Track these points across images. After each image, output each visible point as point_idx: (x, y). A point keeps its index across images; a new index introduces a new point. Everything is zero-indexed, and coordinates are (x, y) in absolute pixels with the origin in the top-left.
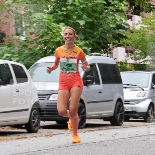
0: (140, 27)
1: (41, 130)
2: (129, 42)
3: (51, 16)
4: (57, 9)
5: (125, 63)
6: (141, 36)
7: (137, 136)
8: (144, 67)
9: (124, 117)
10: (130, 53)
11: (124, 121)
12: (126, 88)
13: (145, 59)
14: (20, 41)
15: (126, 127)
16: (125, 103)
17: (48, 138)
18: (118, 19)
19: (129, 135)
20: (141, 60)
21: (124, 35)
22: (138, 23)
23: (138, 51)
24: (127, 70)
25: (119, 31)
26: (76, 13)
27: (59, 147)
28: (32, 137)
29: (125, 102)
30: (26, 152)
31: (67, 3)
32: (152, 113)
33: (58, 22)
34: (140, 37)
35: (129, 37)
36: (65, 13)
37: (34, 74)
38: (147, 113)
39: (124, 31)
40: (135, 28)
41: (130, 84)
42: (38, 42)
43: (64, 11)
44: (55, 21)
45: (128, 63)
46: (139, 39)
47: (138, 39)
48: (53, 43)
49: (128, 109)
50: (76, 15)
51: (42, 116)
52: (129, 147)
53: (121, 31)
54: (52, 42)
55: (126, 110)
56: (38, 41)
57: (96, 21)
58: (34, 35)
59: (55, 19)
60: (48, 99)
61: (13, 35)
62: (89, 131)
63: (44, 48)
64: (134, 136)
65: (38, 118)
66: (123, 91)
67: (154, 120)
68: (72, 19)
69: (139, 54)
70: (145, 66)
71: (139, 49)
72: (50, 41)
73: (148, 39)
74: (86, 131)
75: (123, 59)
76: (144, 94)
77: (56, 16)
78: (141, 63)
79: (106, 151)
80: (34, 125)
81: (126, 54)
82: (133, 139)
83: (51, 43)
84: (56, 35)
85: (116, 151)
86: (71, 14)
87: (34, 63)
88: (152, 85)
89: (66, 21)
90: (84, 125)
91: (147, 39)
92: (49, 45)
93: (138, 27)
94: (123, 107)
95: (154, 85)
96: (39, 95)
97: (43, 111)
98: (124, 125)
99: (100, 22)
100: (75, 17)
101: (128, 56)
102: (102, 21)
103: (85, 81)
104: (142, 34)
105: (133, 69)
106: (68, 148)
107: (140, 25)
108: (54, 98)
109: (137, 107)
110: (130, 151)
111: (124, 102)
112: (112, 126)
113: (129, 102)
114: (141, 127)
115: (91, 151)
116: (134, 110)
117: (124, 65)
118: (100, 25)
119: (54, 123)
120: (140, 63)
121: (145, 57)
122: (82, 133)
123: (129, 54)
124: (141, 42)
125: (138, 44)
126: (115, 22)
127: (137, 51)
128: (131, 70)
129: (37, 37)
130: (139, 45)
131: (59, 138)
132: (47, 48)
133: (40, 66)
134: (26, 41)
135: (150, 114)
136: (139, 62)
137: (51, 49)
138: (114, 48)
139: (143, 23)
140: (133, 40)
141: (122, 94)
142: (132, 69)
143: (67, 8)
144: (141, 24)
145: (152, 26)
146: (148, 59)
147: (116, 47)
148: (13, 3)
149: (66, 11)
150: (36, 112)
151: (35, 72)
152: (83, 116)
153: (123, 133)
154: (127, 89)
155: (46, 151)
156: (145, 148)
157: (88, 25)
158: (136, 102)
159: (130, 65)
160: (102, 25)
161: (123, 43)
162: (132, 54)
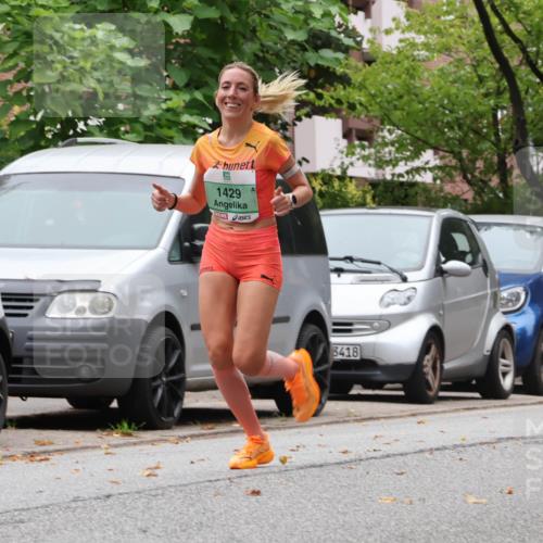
0: (401, 41)
1: (8, 435)
2: (357, 96)
5: (342, 178)
6: (404, 76)
7: (375, 454)
8: (412, 191)
9: (328, 383)
10: (360, 139)
11: (330, 399)
12: (339, 271)
13: (417, 163)
15: (337, 422)
16: (335, 331)
17: (35, 464)
18: (317, 13)
19: (345, 452)
20: (401, 168)
21: (340, 70)
22: (393, 25)
23: (388, 134)
24: (345, 204)
25: (322, 58)
27: (75, 500)
29: (335, 324)
32: (434, 368)
34: (398, 81)
35: (356, 78)
38: (417, 367)
39: (340, 55)
40: (380, 45)
41: (355, 256)
42: (11, 94)
45: (351, 178)
46: (395, 89)
47: (390, 86)
49: (346, 353)
51: (19, 381)
52: (344, 497)
53: (327, 56)
55: (340, 357)
56: (11, 91)
57: (232, 18)
59: (77, 8)
62: (192, 436)
63: (32, 118)
64: (364, 457)
66: (328, 283)
67: (442, 394)
68: (144, 9)
69: (392, 144)
70: (416, 188)
71: (394, 125)
73: (428, 88)
74: (185, 437)
75: (333, 161)
76: (409, 293)
78: (401, 179)
79: (255, 515)
81: (344, 143)
82: (361, 468)
85: (293, 514)
88: (438, 262)
90: (177, 412)
91: (424, 86)
93: (390, 43)
94: (328, 343)
95: (444, 263)
96: (6, 297)
97: (19, 360)
98: (328, 414)
99: (250, 20)
100: (155, 3)
101: (350, 153)
102: (256, 17)
103: (187, 244)
104: (407, 70)
105: (369, 198)
107: (397, 35)
109: (381, 345)
110: (345, 514)
111: (330, 327)
112: (284, 418)
113: (351, 324)
114: (390, 421)
115: (197, 512)
116: (368, 355)
117: (336, 184)
118: (248, 34)
119: (60, 405)
120: (396, 179)
121: (416, 154)
122: (168, 445)
123: (357, 142)
124: (401, 97)
125: (391, 107)
126: (306, 22)
127: (386, 133)
128: (363, 205)
129: (9, 76)
130: (396, 108)
131: (79, 466)
132: (44, 116)
133: (14, 188)
135: (428, 369)
136: (393, 175)
137: (62, 123)
138: (299, 119)
139: (409, 29)
140: (373, 92)
141: (327, 296)
142: (364, 198)
144: (403, 32)
145: (444, 40)
146: (427, 163)
147: (309, 115)
152: (174, 378)
153: (324, 446)
154: (343, 275)
155: (24, 516)
156: (402, 502)
157: (201, 32)
158: (376, 324)
159: (357, 186)
160: (254, 31)
161: (333, 102)
162: (366, 143)
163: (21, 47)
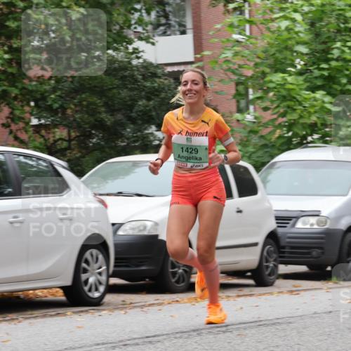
1: (279, 282)
3: (301, 78)
4: (311, 66)
14: (244, 124)
17: (293, 296)
26: (347, 73)
27: (315, 313)
28: (264, 294)
30: (256, 321)
31: (330, 56)
33: (313, 89)
36: (326, 73)
37: (268, 182)
43: (323, 69)
44: (308, 86)
48: (304, 126)
50: (347, 76)
51: (283, 257)
54: (303, 124)
56: (277, 123)
58: (270, 112)
59: (308, 84)
60: (294, 225)
61: (231, 113)
63: (286, 135)
65: (275, 260)
68: (339, 84)
72: (298, 123)
77: (310, 78)
80: (267, 273)
83: (300, 127)
84: (309, 112)
86: (337, 76)
87: (268, 162)
89: (327, 87)
92: (296, 130)
96: (277, 218)
97: (284, 247)
100: (344, 81)
106: (331, 315)
108: (304, 223)
119: (303, 269)
129: (275, 116)
131: (314, 297)
132: (293, 134)
133: (278, 168)
134: (254, 122)
137: (300, 137)
143: (329, 65)
148: (235, 58)
149: (327, 69)
150: (272, 249)
151: (270, 177)
155: (292, 320)
163: (281, 103)
